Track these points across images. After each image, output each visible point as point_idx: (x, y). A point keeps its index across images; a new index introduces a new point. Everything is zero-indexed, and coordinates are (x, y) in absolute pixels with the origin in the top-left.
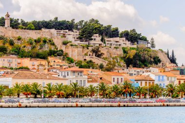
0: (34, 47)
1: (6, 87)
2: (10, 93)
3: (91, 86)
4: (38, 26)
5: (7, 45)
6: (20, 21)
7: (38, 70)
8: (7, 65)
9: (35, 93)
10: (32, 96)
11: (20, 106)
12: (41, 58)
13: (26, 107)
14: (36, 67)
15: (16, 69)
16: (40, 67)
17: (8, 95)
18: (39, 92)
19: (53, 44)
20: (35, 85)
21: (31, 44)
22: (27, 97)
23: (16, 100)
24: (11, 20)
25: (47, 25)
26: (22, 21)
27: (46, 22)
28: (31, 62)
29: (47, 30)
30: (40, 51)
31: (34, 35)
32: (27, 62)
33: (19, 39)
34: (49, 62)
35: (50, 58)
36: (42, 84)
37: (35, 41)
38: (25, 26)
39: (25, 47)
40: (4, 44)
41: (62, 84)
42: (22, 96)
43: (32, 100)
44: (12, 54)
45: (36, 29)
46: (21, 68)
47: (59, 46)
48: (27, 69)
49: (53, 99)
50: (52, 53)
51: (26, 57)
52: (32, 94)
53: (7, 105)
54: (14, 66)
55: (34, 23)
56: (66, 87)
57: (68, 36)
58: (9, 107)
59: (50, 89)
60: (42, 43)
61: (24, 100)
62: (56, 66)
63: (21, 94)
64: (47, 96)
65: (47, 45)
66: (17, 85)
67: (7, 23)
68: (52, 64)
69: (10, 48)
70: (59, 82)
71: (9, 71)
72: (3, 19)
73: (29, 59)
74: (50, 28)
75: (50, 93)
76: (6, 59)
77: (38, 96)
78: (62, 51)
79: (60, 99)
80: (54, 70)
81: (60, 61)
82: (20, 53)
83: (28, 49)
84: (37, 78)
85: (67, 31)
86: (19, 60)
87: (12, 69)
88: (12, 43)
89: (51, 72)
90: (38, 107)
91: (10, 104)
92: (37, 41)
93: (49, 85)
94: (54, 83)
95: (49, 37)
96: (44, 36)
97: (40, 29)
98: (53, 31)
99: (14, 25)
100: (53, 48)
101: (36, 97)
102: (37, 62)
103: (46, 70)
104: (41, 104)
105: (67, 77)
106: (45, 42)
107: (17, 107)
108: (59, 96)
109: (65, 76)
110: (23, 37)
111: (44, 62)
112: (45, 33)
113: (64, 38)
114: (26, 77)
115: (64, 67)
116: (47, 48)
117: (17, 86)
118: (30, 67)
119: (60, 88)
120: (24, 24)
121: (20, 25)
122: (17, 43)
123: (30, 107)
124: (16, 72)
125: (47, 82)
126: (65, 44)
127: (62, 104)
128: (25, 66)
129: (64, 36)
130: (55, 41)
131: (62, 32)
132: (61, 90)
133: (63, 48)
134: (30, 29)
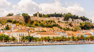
0: (48, 24)
1: (38, 38)
2: (40, 40)
3: (69, 37)
4: (49, 16)
5: (38, 23)
6: (42, 14)
7: (49, 32)
8: (38, 30)
9: (48, 40)
10: (47, 41)
11: (43, 45)
12: (50, 27)
13: (45, 45)
14: (49, 31)
15: (42, 32)
16: (50, 31)
17: (39, 41)
18: (50, 40)
19: (55, 22)
20: (49, 37)
21: (47, 22)
22: (46, 41)
23: (42, 42)
24: (39, 14)
25: (52, 16)
26: (43, 14)
27: (52, 14)
28: (47, 29)
29: (52, 17)
30: (50, 25)
31: (48, 19)
33: (42, 21)
34: (53, 29)
35: (54, 27)
36: (51, 36)
37: (48, 21)
38: (44, 16)
39: (44, 23)
40: (37, 23)
41: (58, 36)
42: (44, 41)
43: (48, 42)
44: (40, 26)
45: (48, 17)
46: (43, 31)
48: (45, 31)
49: (55, 42)
50: (54, 26)
52: (47, 40)
53: (39, 44)
54: (41, 30)
55: (47, 15)
56: (60, 37)
57: (60, 19)
58: (39, 45)
59: (54, 38)
60: (50, 22)
61: (45, 43)
62: (56, 30)
63: (43, 40)
64: (53, 41)
65: (52, 23)
66: (42, 37)
67: (38, 15)
68: (54, 29)
69: (39, 24)
70: (57, 36)
71: (39, 32)
72: (36, 14)
73: (46, 28)
74: (53, 17)
75: (54, 40)
76: (38, 28)
77: (50, 41)
78: (58, 25)
79: (58, 42)
80: (55, 32)
81: (57, 28)
82: (42, 26)
83: (46, 24)
84: (49, 35)
85: (60, 17)
86: (42, 28)
87: (40, 31)
88: (40, 22)
89: (54, 32)
90: (50, 45)
91: (40, 44)
92: (49, 21)
93: (54, 37)
95: (53, 20)
96: (51, 19)
97: (50, 17)
98: (54, 17)
99: (40, 16)
100: (54, 24)
101: (49, 41)
102: (49, 29)
103: (52, 32)
104: (51, 44)
105: (60, 34)
106: (52, 22)
107: (42, 45)
108: (57, 41)
109: (59, 34)
110: (44, 20)
111: (51, 29)
113: (58, 20)
114: (45, 34)
115: (59, 30)
116: (52, 24)
117: (42, 38)
118: (47, 31)
119: (57, 38)
120: (44, 15)
121: (43, 16)
122: (42, 22)
123: (47, 45)
124: (42, 33)
125: (53, 36)
126: (59, 22)
127: (58, 44)
128: (44, 30)
129: (58, 19)
130: (55, 21)
131: (58, 18)
132: (58, 38)
133: (58, 24)
134: (46, 17)
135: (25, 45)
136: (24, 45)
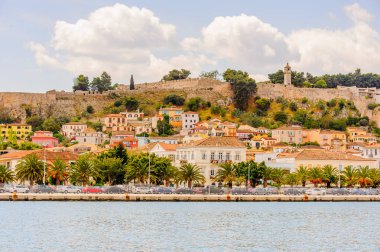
0: (326, 113)
1: (286, 171)
2: (292, 181)
4: (332, 83)
5: (287, 110)
6: (305, 76)
7: (332, 147)
8: (286, 139)
9: (329, 181)
10: (323, 184)
11: (306, 200)
12: (337, 129)
13: (315, 200)
14: (329, 142)
15: (301, 146)
16: (336, 143)
17: (289, 183)
18: (333, 179)
19: (354, 109)
20: (328, 169)
21: (322, 108)
22: (316, 186)
23: (301, 190)
24: (293, 75)
25: (345, 81)
26: (309, 76)
27: (343, 76)
28: (322, 135)
29: (346, 88)
30: (336, 119)
31: (326, 96)
32: (315, 135)
33: (304, 102)
34: (348, 136)
35: (349, 130)
36: (339, 166)
37: (328, 104)
38: (314, 83)
39: (312, 113)
40: (283, 109)
41: (367, 167)
42: (309, 184)
43: (324, 190)
44: (295, 124)
45: (328, 87)
46: (308, 144)
47: (364, 112)
48: (316, 145)
49: (355, 189)
50: (352, 122)
51: (314, 127)
52: (324, 181)
53: (287, 197)
54: (297, 140)
55: (326, 78)
56: (373, 171)
57: (375, 97)
58: (290, 201)
59: (350, 175)
60: (337, 107)
61: (312, 191)
62: (358, 141)
63: (308, 182)
64: (346, 185)
65: (344, 110)
66: (302, 168)
67: (287, 79)
68: (352, 137)
69: (291, 115)
70: (364, 165)
71: (290, 148)
72: (281, 73)
73: (319, 130)
74: (350, 85)
75: (351, 180)
76: (285, 131)
77: (333, 185)
78: (367, 118)
79: (364, 190)
80: (356, 147)
81: (364, 133)
82: (305, 122)
83: (317, 116)
84: (330, 159)
85: (374, 88)
86: (305, 133)
87: (294, 145)
88: (294, 108)
89: (351, 150)
90: (333, 201)
91: (292, 196)
92: (331, 105)
93: (348, 169)
94: (355, 166)
95: (347, 99)
96: (340, 97)
97: (335, 86)
98: (354, 89)
99: (297, 81)
100: (353, 114)
101: (329, 186)
102: (330, 135)
103: (344, 147)
104: (336, 197)
105: (375, 157)
106: (342, 105)
107: (302, 201)
108: (363, 185)
109: (372, 156)
110: (310, 98)
111: (340, 135)
112: (342, 93)
113: (369, 100)
114: (314, 157)
115: (370, 142)
116: (345, 114)
117: (302, 170)
118: (321, 143)
119: (364, 173)
120: (312, 79)
121: (306, 82)
122: (301, 108)
123: (321, 201)
124: (300, 150)
125: (345, 164)
126: (371, 107)
127: (368, 197)
128: (313, 140)
129: (370, 96)
130: (357, 104)
131: (367, 90)
132: (366, 176)
133: (369, 114)
134: (320, 87)
135: (233, 197)
136: (228, 197)
